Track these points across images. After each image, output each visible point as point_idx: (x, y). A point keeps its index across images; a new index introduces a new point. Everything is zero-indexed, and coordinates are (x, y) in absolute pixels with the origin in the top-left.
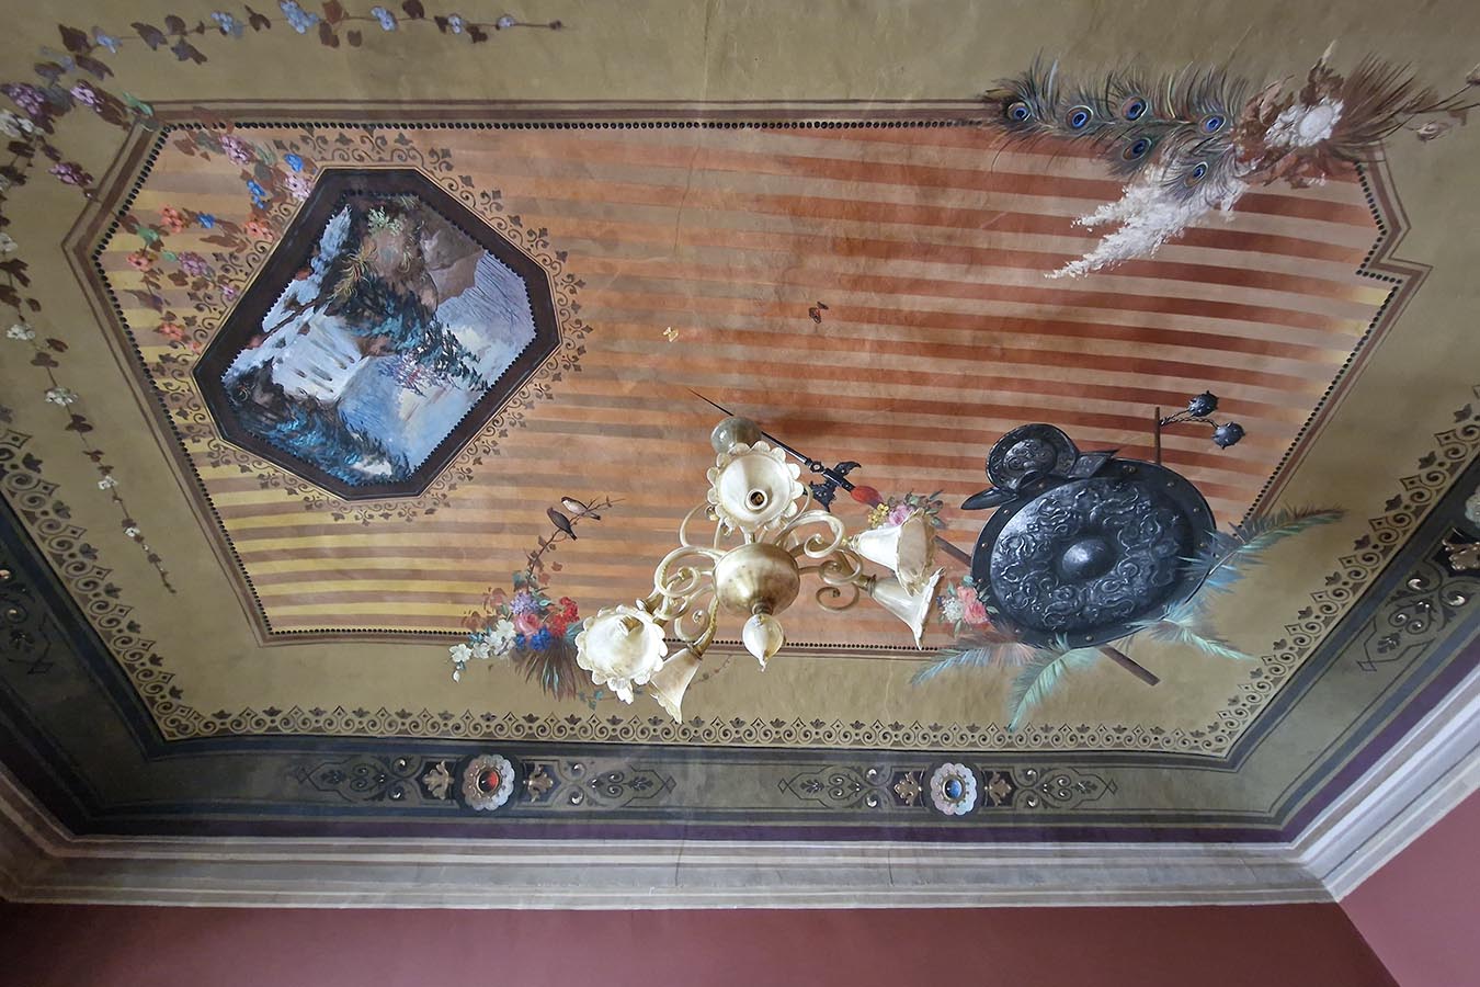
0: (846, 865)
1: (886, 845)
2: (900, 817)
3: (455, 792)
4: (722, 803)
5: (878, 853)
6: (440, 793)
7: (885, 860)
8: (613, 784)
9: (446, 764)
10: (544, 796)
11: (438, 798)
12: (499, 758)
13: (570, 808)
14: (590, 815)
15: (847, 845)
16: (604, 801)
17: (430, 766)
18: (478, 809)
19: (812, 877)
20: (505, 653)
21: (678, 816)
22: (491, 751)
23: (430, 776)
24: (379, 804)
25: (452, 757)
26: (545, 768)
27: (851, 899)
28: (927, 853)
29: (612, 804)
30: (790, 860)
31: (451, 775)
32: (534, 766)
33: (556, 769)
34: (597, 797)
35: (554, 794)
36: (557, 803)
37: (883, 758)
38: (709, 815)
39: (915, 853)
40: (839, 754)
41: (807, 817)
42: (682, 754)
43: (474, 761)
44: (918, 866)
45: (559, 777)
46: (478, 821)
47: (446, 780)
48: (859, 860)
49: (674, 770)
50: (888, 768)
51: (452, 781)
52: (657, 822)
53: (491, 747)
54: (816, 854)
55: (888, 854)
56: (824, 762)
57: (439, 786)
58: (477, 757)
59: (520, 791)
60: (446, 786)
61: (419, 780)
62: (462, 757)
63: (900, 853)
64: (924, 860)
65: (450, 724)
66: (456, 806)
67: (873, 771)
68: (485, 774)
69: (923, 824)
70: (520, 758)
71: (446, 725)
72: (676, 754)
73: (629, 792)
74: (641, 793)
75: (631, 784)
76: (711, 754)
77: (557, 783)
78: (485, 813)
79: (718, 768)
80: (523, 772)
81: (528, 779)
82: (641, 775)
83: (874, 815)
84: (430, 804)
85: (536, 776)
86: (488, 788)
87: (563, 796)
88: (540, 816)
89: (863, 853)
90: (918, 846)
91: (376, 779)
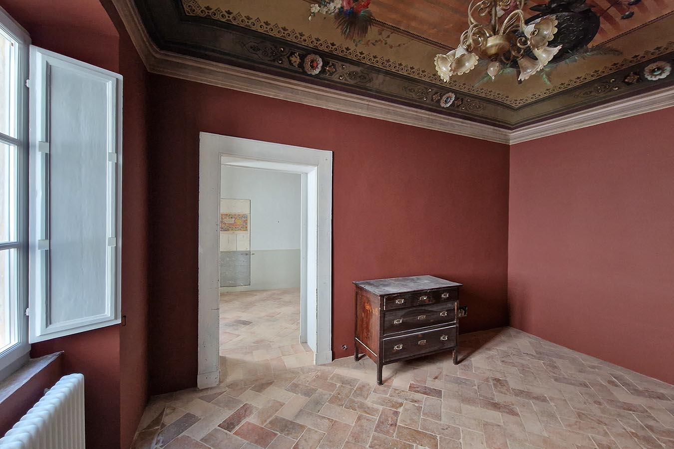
0: (411, 114)
1: (423, 111)
2: (430, 105)
3: (301, 65)
4: (385, 90)
5: (421, 113)
6: (296, 64)
7: (421, 115)
8: (354, 75)
9: (299, 54)
10: (331, 74)
11: (295, 66)
12: (318, 57)
13: (339, 80)
14: (345, 84)
15: (413, 109)
16: (349, 80)
17: (292, 54)
18: (309, 73)
19: (403, 115)
20: (333, 14)
21: (371, 90)
22: (315, 53)
23: (292, 57)
24: (273, 63)
25: (301, 52)
26: (333, 64)
27: (410, 123)
28: (432, 115)
29: (352, 82)
30: (398, 110)
31: (300, 59)
32: (329, 63)
33: (337, 66)
34: (348, 79)
35: (334, 74)
36: (335, 78)
37: (435, 87)
38: (380, 92)
39: (429, 115)
40: (424, 83)
41: (406, 99)
42: (379, 71)
43: (309, 55)
44: (429, 118)
45: (337, 69)
46: (308, 77)
47: (298, 60)
48: (415, 113)
49: (374, 75)
50: (435, 90)
51: (300, 61)
52: (364, 91)
53: (316, 51)
54: (404, 109)
55: (423, 113)
56: (419, 84)
57: (295, 62)
58: (310, 54)
59: (323, 71)
60: (298, 63)
61: (288, 57)
62: (305, 52)
63: (425, 114)
64: (431, 117)
65: (303, 38)
66: (301, 71)
67: (430, 90)
68: (312, 62)
69: (434, 108)
70: (326, 59)
71: (301, 38)
72: (376, 70)
73: (358, 80)
74: (361, 80)
75: (360, 77)
76: (388, 73)
77: (336, 70)
78: (311, 75)
79: (388, 78)
80: (325, 64)
81: (326, 67)
82: (363, 74)
83: (424, 102)
84: (291, 67)
85: (330, 67)
86: (313, 67)
87: (337, 76)
88: (328, 80)
89: (417, 112)
90: (430, 113)
91: (272, 53)
